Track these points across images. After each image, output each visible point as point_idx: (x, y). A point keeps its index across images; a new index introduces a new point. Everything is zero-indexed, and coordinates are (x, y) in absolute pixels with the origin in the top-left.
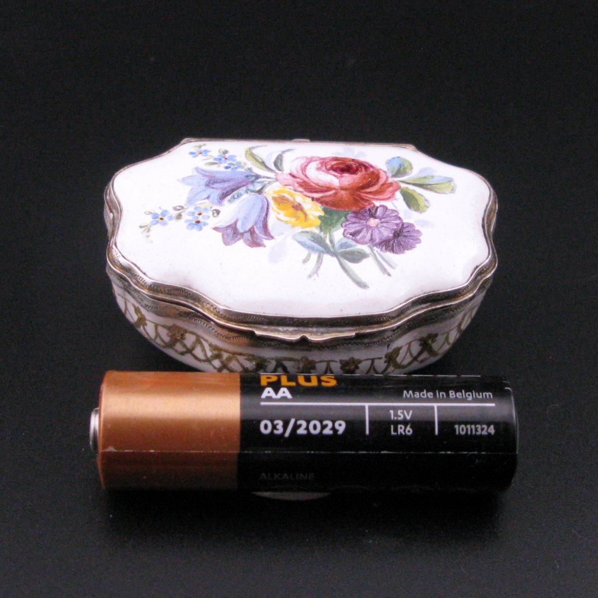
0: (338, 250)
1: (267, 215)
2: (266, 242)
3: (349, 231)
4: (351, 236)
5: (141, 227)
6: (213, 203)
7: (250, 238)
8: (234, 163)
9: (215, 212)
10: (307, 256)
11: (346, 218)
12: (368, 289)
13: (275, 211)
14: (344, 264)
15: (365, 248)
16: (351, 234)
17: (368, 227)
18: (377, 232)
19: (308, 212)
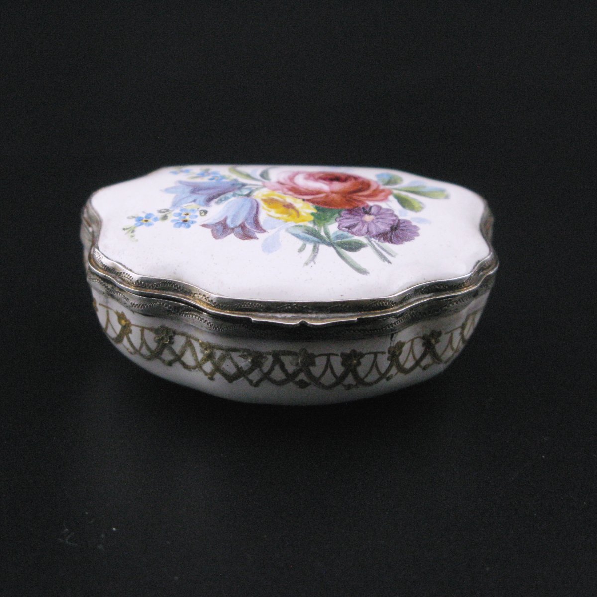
0: (335, 240)
1: (257, 212)
2: (258, 235)
3: (344, 225)
4: (347, 229)
5: (124, 229)
6: (200, 205)
7: (241, 232)
8: (218, 176)
9: (202, 212)
10: (302, 246)
11: (339, 214)
12: (368, 275)
13: (265, 209)
14: (341, 252)
15: (363, 239)
16: (346, 228)
17: (364, 223)
18: (374, 226)
19: (300, 210)
